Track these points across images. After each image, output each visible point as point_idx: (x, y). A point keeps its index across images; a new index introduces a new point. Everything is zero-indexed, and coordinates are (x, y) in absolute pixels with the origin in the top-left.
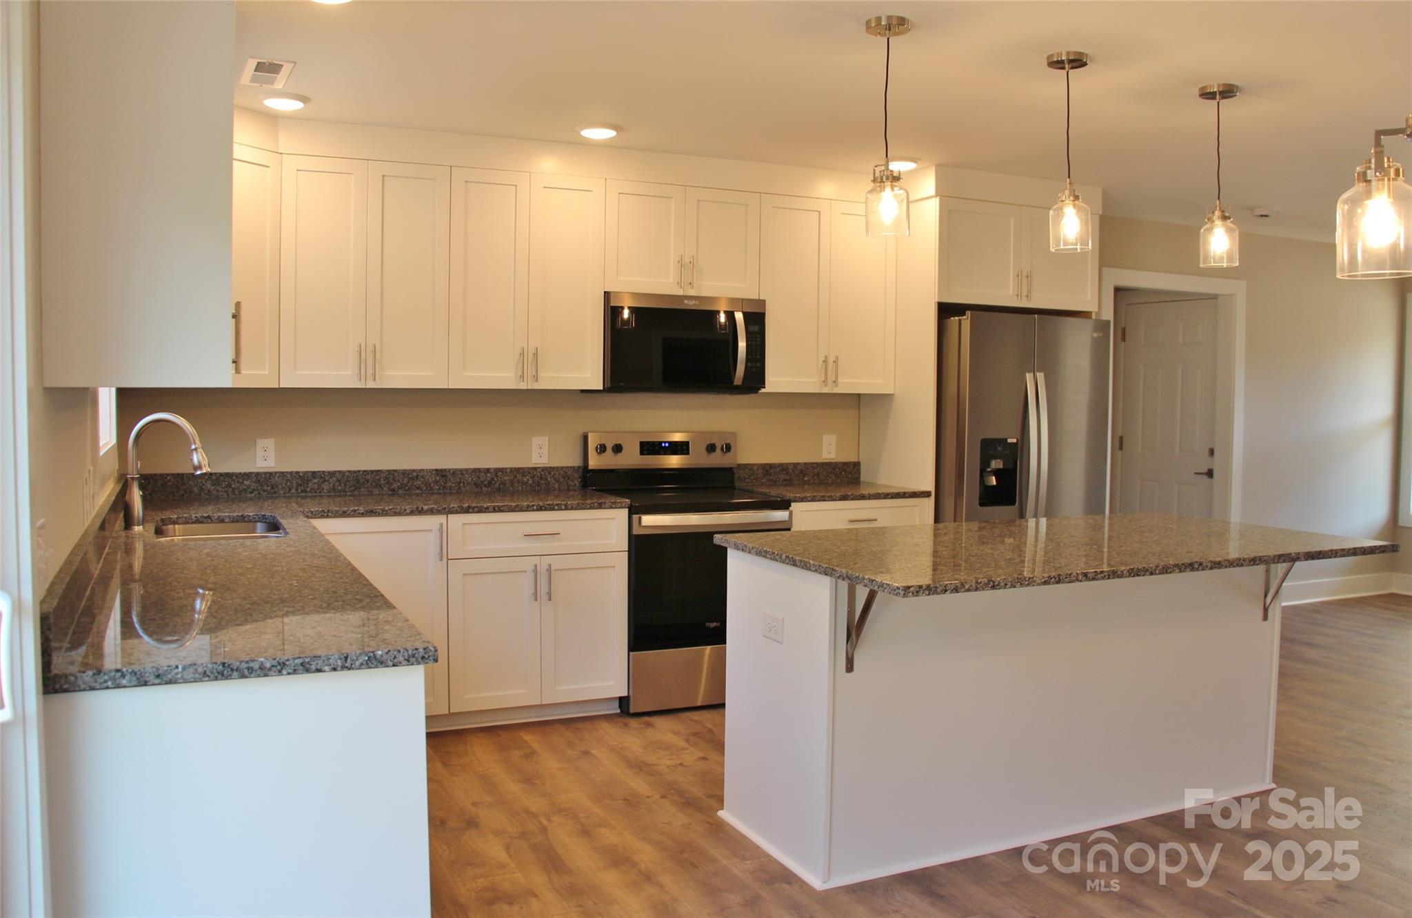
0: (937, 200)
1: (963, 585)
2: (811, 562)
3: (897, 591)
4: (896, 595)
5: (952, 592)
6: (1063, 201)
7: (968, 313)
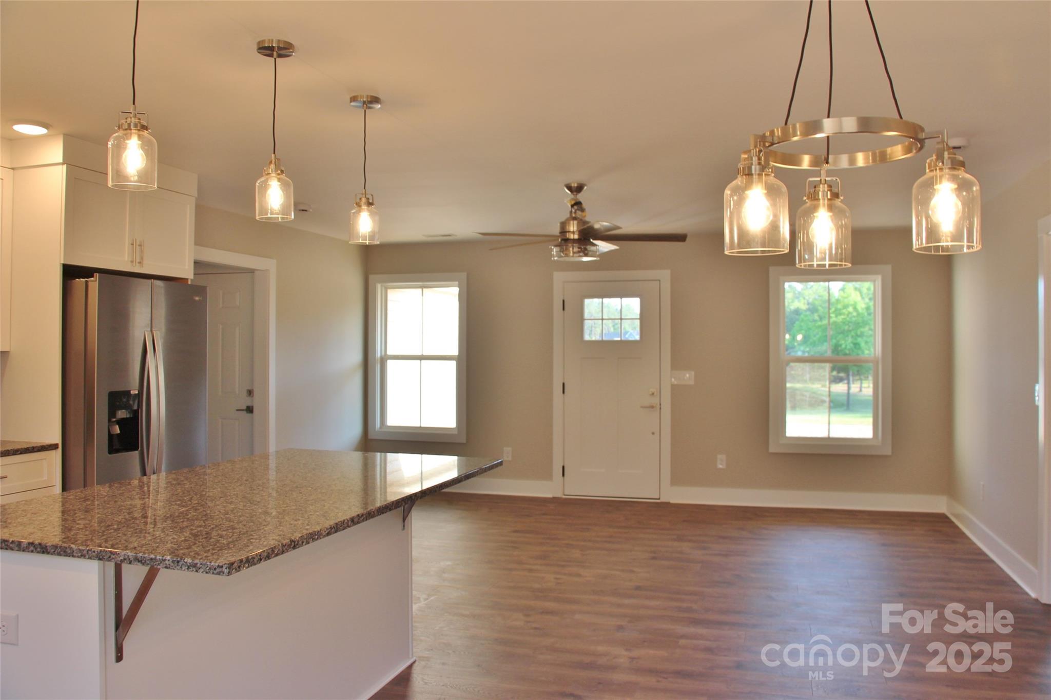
0: (65, 166)
1: (273, 551)
2: (73, 546)
3: (218, 570)
4: (219, 573)
5: (265, 560)
6: (269, 174)
7: (97, 275)
